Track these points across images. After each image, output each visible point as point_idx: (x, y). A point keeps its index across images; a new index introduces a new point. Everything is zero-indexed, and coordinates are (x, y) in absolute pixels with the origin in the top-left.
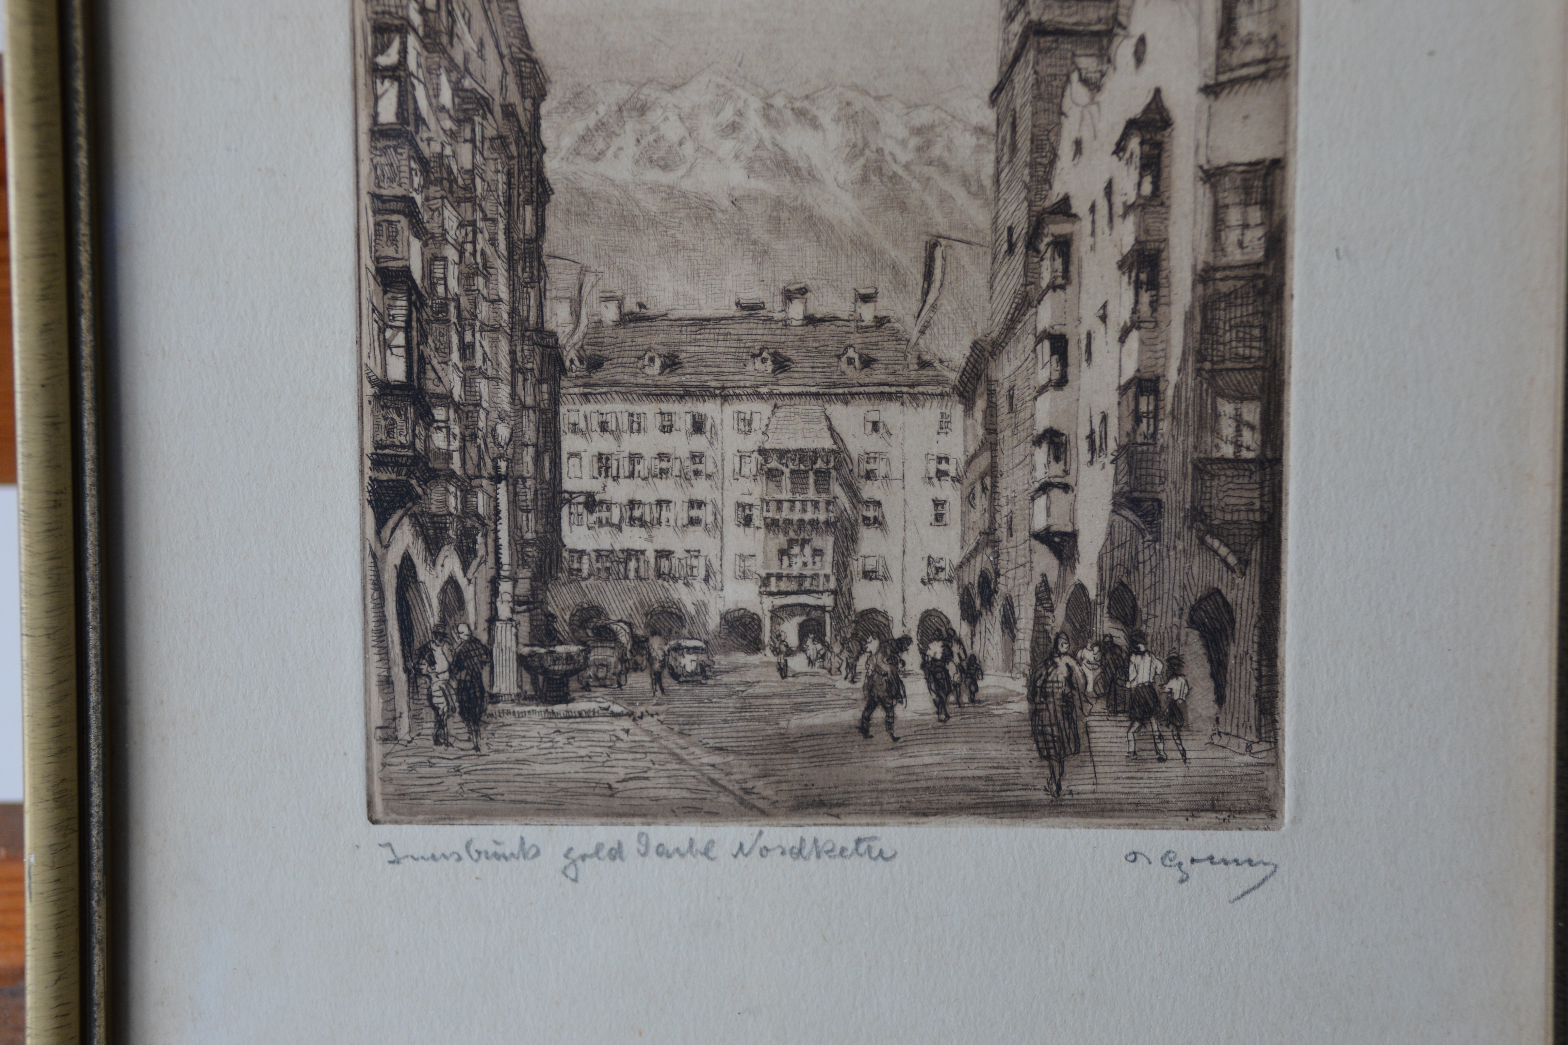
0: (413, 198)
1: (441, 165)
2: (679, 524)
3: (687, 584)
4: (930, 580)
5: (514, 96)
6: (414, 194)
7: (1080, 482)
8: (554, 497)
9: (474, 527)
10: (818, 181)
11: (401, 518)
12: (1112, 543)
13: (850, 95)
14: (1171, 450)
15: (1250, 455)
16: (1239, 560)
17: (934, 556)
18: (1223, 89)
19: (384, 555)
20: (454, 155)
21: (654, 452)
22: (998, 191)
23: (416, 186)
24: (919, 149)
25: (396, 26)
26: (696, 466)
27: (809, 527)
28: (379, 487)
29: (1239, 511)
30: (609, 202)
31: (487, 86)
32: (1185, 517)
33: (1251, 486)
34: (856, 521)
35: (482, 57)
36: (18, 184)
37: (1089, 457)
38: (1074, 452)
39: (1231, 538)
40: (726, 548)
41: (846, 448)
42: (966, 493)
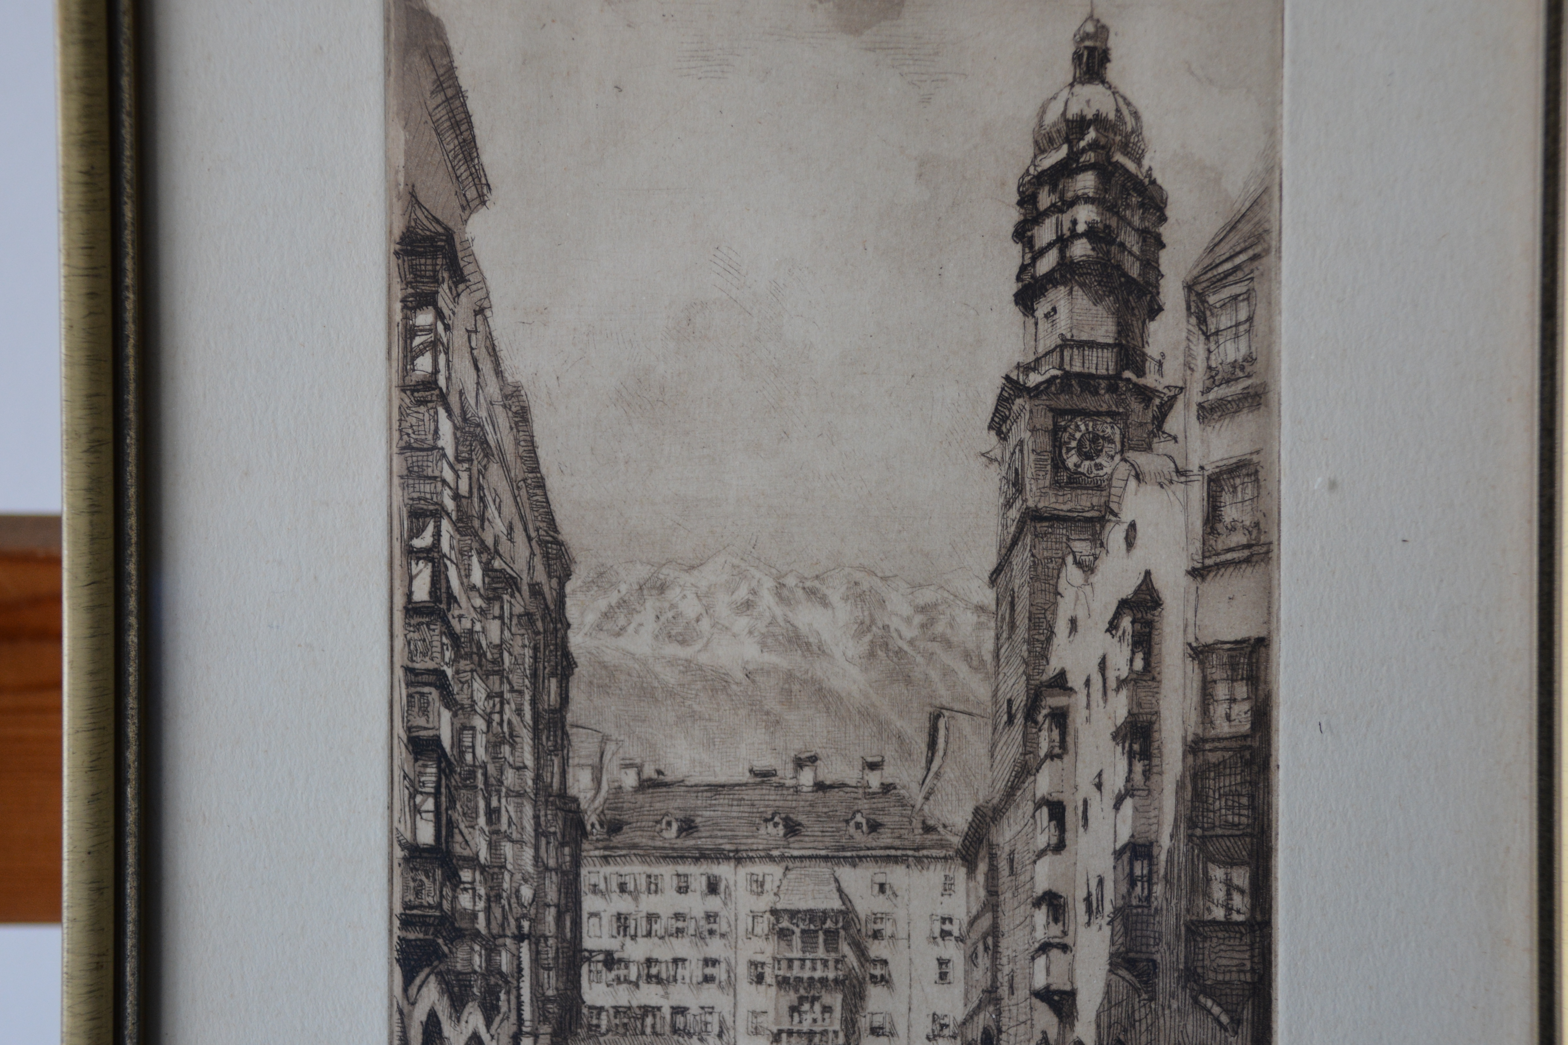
0: (444, 671)
1: (471, 640)
2: (694, 981)
3: (701, 1040)
4: (935, 1036)
5: (540, 575)
6: (445, 668)
7: (1078, 943)
8: (574, 956)
9: (497, 985)
10: (828, 655)
11: (428, 976)
12: (1109, 1002)
13: (858, 576)
14: (1164, 912)
15: (1241, 918)
16: (1232, 1019)
17: (939, 1013)
18: (1210, 571)
19: (411, 1013)
20: (484, 630)
21: (671, 912)
22: (998, 665)
23: (447, 660)
24: (923, 626)
25: (431, 511)
26: (711, 926)
27: (819, 985)
28: (407, 946)
29: (1230, 972)
30: (629, 674)
31: (516, 567)
32: (1179, 977)
33: (1242, 948)
34: (864, 978)
35: (511, 540)
36: (71, 662)
37: (1086, 918)
38: (1072, 913)
39: (1223, 998)
40: (739, 1005)
41: (854, 909)
42: (969, 953)
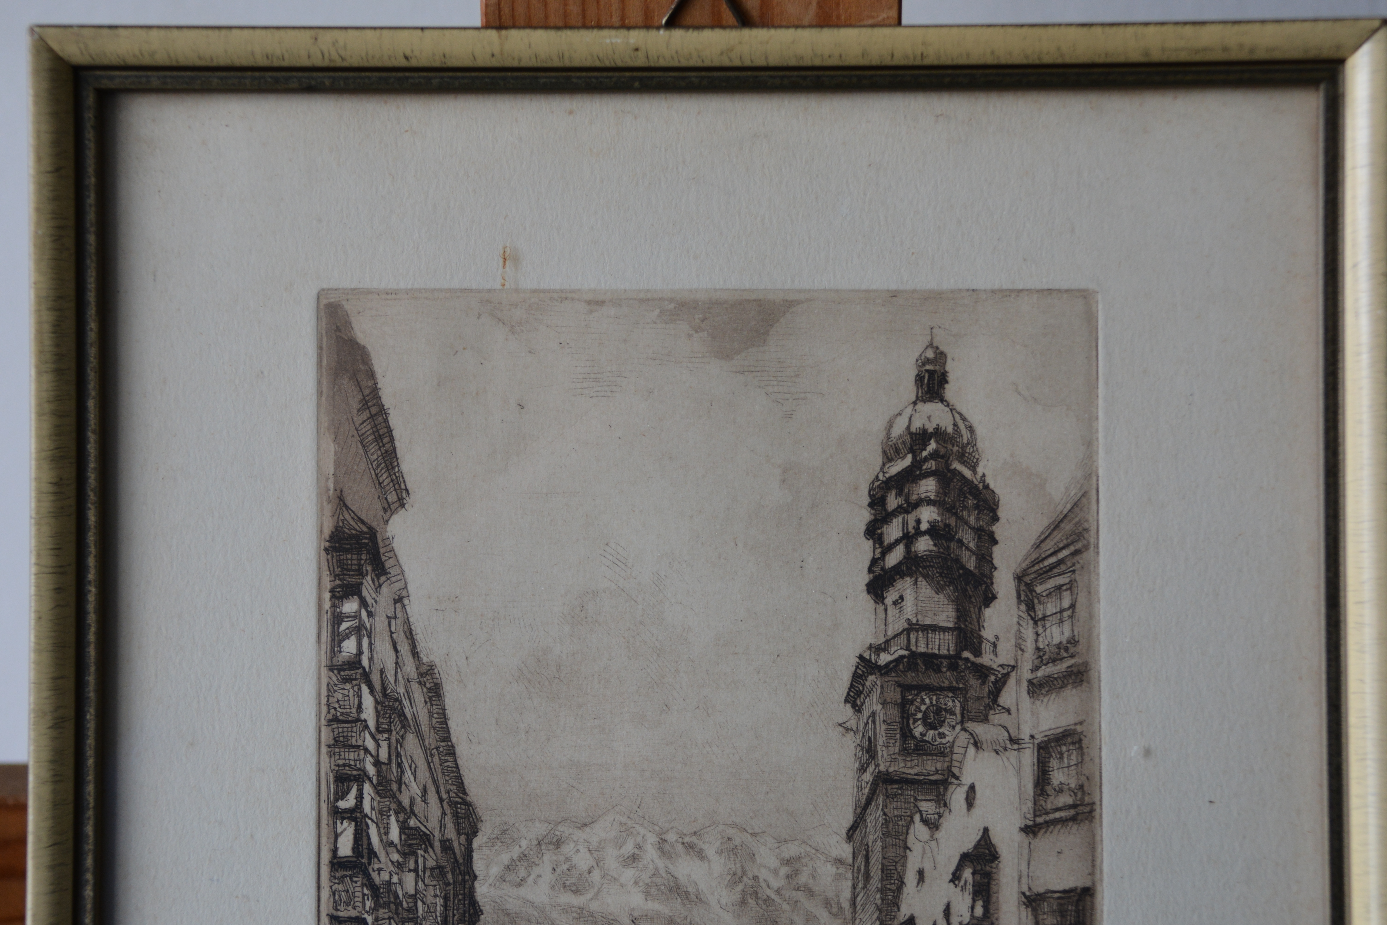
0: (365, 919)
1: (389, 891)
5: (451, 832)
6: (366, 916)
10: (704, 903)
13: (731, 832)
18: (1040, 829)
20: (400, 882)
22: (855, 912)
23: (367, 909)
24: (788, 877)
25: (355, 776)
30: (529, 921)
31: (429, 825)
35: (425, 801)
36: (34, 915)
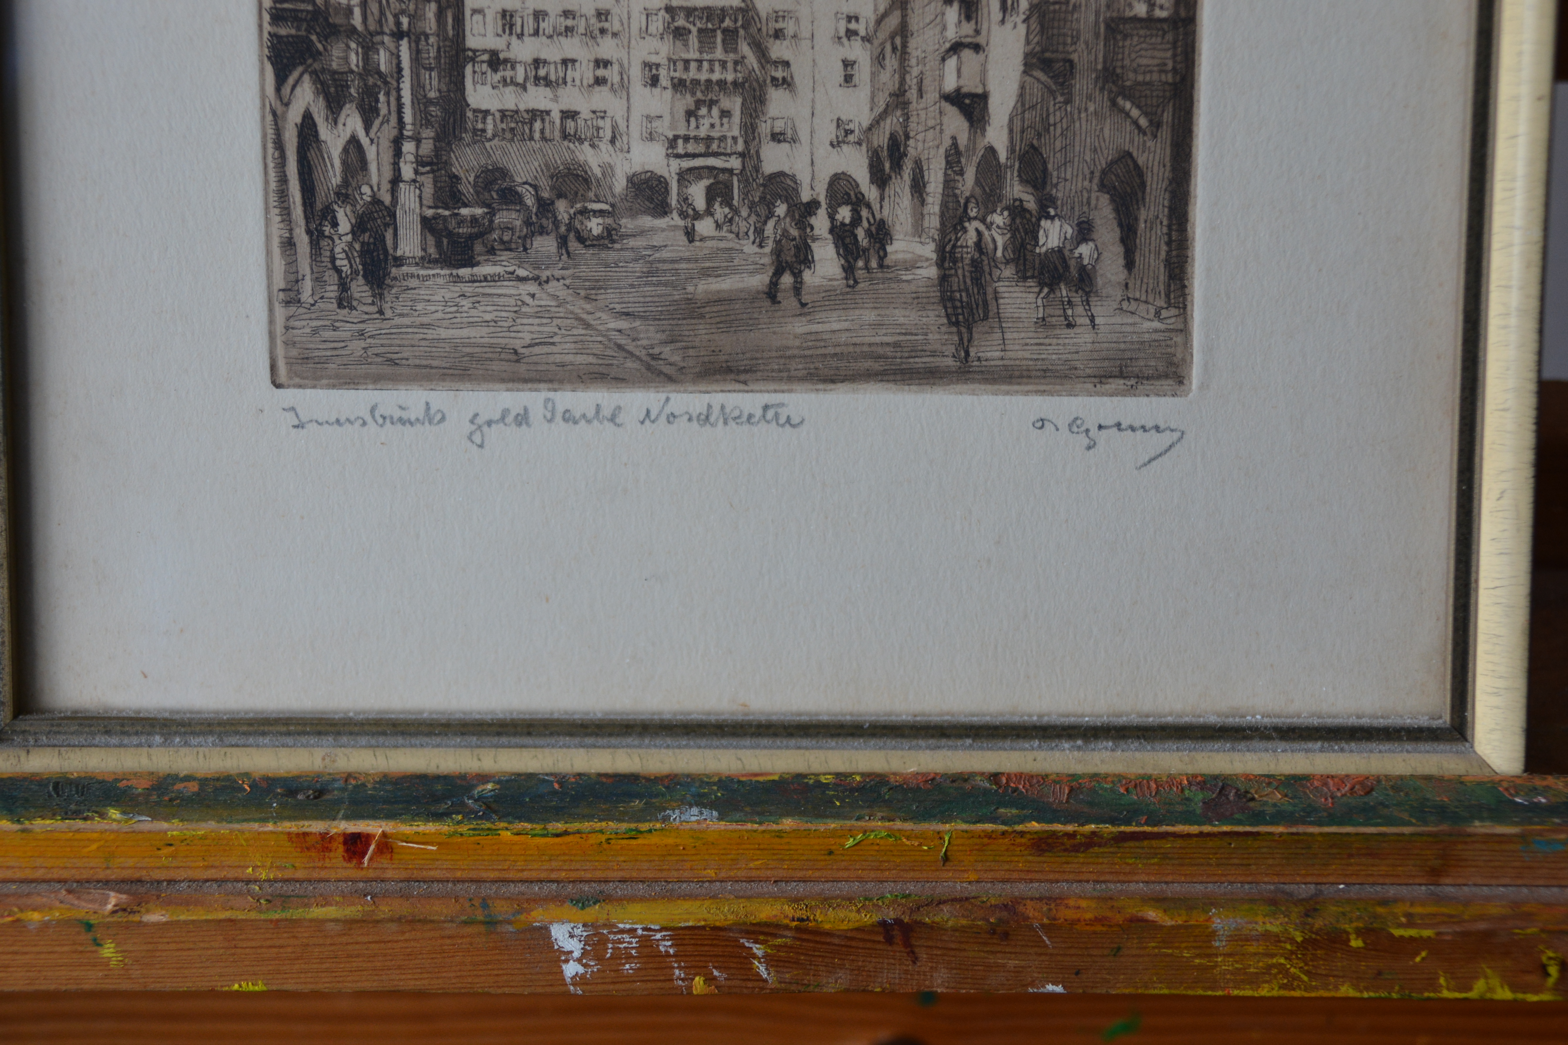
2: (585, 83)
3: (593, 146)
4: (839, 142)
7: (991, 42)
8: (457, 54)
9: (375, 85)
11: (301, 75)
12: (1023, 105)
14: (1083, 8)
15: (1164, 14)
16: (1151, 122)
17: (844, 118)
19: (284, 113)
21: (559, 10)
26: (602, 24)
27: (717, 88)
28: (279, 42)
29: (1151, 72)
32: (1097, 78)
33: (1163, 46)
34: (765, 81)
37: (1000, 16)
38: (985, 11)
39: (1143, 99)
40: (632, 109)
41: (754, 6)
42: (876, 54)
